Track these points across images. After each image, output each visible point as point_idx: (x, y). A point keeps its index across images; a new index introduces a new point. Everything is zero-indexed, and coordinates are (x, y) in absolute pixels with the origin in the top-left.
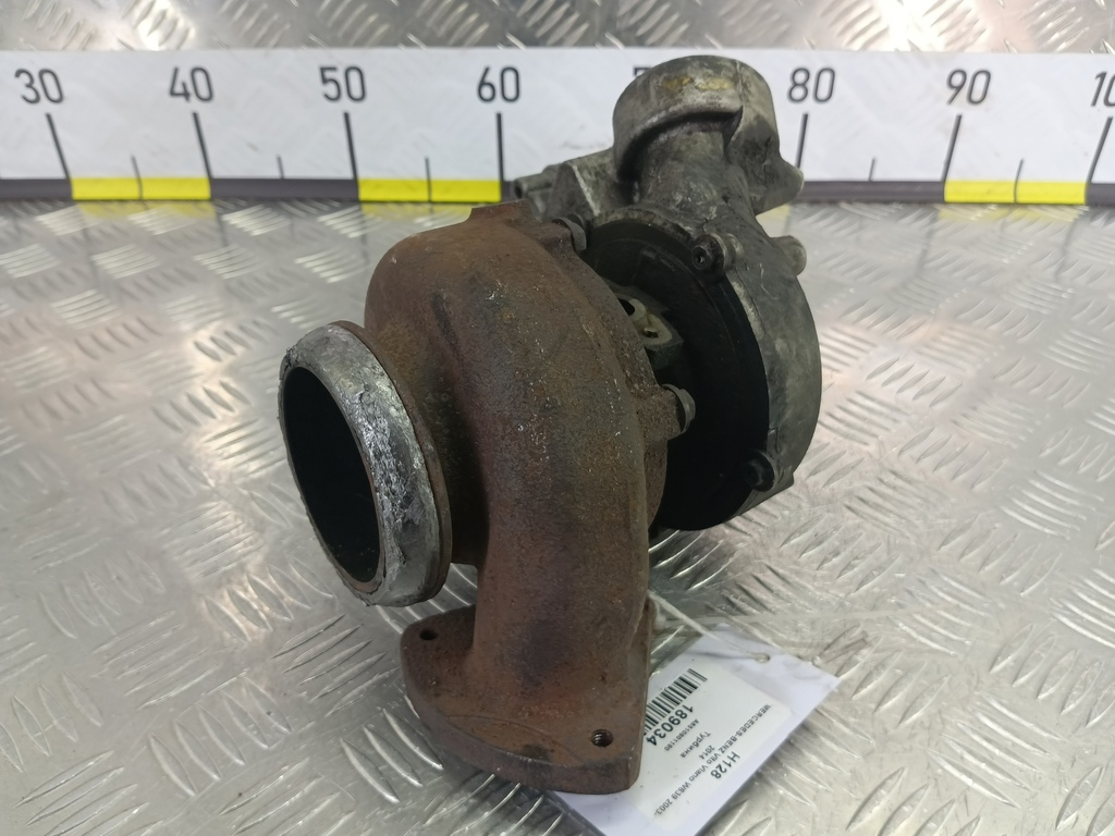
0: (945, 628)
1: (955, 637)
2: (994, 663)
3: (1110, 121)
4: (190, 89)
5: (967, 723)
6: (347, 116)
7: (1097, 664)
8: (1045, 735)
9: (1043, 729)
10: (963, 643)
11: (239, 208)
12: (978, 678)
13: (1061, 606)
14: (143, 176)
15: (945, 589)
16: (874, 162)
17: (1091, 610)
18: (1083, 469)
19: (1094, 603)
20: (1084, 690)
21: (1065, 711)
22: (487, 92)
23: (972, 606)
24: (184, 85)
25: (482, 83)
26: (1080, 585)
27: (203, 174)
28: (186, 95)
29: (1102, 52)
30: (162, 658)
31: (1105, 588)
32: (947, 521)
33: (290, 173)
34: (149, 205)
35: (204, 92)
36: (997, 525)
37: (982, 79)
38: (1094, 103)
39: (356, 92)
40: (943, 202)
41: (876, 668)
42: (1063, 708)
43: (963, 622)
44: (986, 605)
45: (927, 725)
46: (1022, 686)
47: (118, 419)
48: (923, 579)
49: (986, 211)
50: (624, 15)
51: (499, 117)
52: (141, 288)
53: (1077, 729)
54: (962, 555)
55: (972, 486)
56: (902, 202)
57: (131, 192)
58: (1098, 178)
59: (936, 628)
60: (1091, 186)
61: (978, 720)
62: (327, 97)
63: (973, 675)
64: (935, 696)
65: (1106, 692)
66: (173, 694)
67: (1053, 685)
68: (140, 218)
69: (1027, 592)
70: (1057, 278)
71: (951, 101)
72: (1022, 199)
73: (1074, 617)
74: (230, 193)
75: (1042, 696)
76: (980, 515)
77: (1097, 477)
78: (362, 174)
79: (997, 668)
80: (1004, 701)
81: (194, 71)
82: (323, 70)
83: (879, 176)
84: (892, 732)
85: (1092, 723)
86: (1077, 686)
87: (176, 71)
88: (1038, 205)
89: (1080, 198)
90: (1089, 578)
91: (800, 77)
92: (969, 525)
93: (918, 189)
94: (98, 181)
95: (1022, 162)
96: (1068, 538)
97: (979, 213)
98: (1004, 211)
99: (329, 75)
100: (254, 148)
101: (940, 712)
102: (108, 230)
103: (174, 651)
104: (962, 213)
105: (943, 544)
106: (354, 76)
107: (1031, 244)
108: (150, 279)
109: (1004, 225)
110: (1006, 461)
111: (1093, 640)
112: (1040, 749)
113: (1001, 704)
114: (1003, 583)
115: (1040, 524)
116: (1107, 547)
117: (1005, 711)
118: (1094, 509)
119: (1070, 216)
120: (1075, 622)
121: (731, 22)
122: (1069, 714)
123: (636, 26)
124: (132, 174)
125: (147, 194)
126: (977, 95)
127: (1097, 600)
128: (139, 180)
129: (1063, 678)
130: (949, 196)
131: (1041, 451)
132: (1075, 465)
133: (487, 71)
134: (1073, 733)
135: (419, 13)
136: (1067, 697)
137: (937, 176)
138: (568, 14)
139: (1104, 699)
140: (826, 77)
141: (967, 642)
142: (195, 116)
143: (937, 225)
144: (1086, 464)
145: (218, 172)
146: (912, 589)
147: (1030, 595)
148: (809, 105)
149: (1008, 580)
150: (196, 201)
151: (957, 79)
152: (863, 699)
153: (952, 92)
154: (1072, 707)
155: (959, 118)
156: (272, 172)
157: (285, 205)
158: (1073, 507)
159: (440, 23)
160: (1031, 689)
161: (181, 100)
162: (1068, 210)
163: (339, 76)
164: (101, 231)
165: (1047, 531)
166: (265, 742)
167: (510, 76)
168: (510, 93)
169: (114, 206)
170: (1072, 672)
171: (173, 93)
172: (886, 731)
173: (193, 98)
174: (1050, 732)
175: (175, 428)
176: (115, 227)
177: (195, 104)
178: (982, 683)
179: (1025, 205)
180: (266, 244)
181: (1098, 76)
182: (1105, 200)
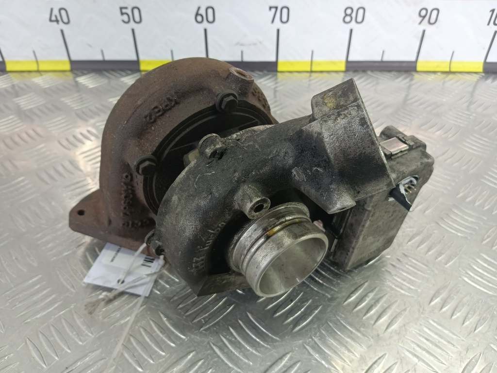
0: (409, 283)
1: (413, 287)
2: (431, 301)
3: (496, 33)
4: (59, 18)
5: (418, 332)
6: (133, 31)
7: (480, 301)
8: (454, 337)
9: (454, 334)
10: (417, 290)
11: (83, 74)
12: (424, 308)
13: (464, 272)
14: (38, 59)
15: (409, 263)
16: (383, 52)
17: (478, 274)
18: (477, 204)
19: (480, 271)
20: (474, 314)
21: (464, 325)
22: (199, 19)
23: (422, 272)
24: (56, 16)
25: (197, 14)
26: (474, 261)
27: (66, 59)
28: (57, 21)
30: (35, 298)
31: (485, 263)
32: (411, 229)
33: (107, 58)
34: (42, 73)
35: (65, 20)
36: (435, 231)
37: (435, 13)
38: (488, 24)
39: (137, 19)
40: (416, 71)
41: (375, 303)
42: (463, 323)
43: (417, 280)
44: (428, 272)
45: (398, 332)
46: (444, 312)
47: (20, 179)
48: (399, 258)
49: (436, 76)
51: (205, 30)
52: (35, 114)
53: (470, 334)
54: (418, 246)
55: (424, 212)
56: (396, 71)
57: (34, 67)
58: (489, 60)
59: (404, 283)
60: (485, 63)
61: (423, 329)
62: (123, 21)
63: (421, 307)
64: (403, 317)
65: (484, 315)
66: (38, 316)
67: (459, 312)
68: (38, 80)
69: (448, 265)
70: (468, 109)
71: (420, 23)
72: (453, 70)
73: (470, 277)
74: (79, 67)
75: (454, 317)
76: (427, 226)
77: (484, 208)
78: (141, 58)
79: (433, 303)
80: (436, 320)
81: (60, 10)
82: (121, 8)
83: (386, 59)
84: (381, 335)
85: (477, 331)
86: (471, 312)
87: (52, 10)
88: (460, 73)
89: (481, 70)
90: (478, 258)
91: (349, 11)
92: (422, 231)
93: (404, 65)
94: (18, 62)
95: (453, 52)
96: (469, 238)
97: (433, 76)
98: (444, 76)
99: (124, 11)
100: (90, 46)
101: (404, 325)
102: (22, 86)
103: (40, 295)
104: (425, 76)
105: (409, 241)
106: (136, 12)
107: (456, 92)
108: (40, 110)
109: (444, 83)
110: (441, 200)
112: (452, 344)
113: (434, 321)
114: (437, 260)
115: (456, 231)
116: (487, 243)
117: (435, 325)
118: (482, 224)
119: (475, 78)
120: (471, 280)
122: (466, 326)
124: (33, 59)
125: (41, 68)
126: (432, 21)
127: (481, 269)
128: (37, 62)
129: (464, 308)
130: (419, 68)
131: (458, 195)
132: (474, 201)
133: (199, 8)
134: (468, 336)
136: (465, 318)
137: (413, 59)
139: (483, 319)
140: (361, 11)
141: (419, 290)
142: (62, 31)
143: (413, 82)
144: (479, 201)
145: (74, 57)
146: (394, 263)
147: (450, 266)
148: (353, 24)
149: (439, 259)
150: (64, 71)
151: (423, 13)
152: (368, 319)
153: (421, 19)
154: (468, 322)
155: (424, 31)
156: (99, 57)
157: (105, 73)
158: (472, 222)
160: (449, 314)
161: (55, 23)
162: (475, 75)
163: (129, 11)
164: (19, 87)
165: (459, 234)
166: (81, 341)
167: (210, 11)
168: (211, 18)
169: (25, 74)
170: (468, 305)
171: (51, 20)
172: (378, 335)
173: (61, 22)
174: (457, 336)
175: (47, 183)
176: (25, 85)
177: (61, 26)
178: (425, 311)
179: (454, 73)
180: (95, 92)
181: (490, 11)
182: (493, 70)
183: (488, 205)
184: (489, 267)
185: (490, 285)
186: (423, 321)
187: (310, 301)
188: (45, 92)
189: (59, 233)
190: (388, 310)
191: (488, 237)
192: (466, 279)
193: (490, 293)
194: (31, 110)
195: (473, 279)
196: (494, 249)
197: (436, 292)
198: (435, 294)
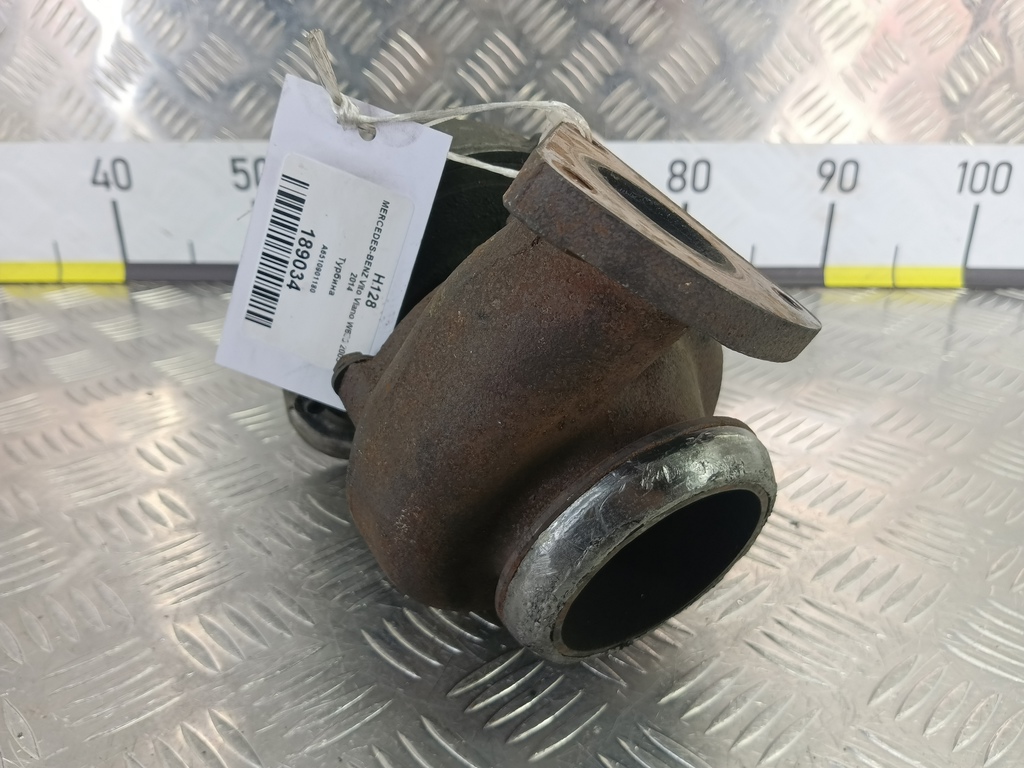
2: (873, 695)
3: (977, 208)
4: (111, 178)
7: (993, 696)
10: (837, 674)
12: (855, 711)
13: (949, 635)
14: (63, 261)
16: (753, 247)
18: (969, 506)
19: (987, 633)
20: (980, 724)
21: (957, 748)
24: (105, 175)
26: (971, 615)
27: (117, 259)
28: (106, 184)
29: (960, 143)
31: (998, 618)
32: (822, 553)
33: (200, 258)
34: (67, 287)
35: (123, 181)
36: (877, 557)
37: (851, 169)
38: (961, 189)
40: (823, 286)
41: (735, 700)
42: (955, 744)
43: (837, 653)
45: (792, 762)
46: (907, 720)
48: (794, 608)
52: (34, 348)
54: (839, 586)
57: (52, 276)
58: (972, 264)
59: (806, 657)
60: (966, 270)
62: (238, 186)
63: (849, 709)
64: (803, 731)
65: (1005, 726)
67: (942, 719)
68: (56, 296)
69: (911, 622)
71: (824, 188)
72: (901, 282)
73: (965, 648)
74: (141, 275)
75: (929, 731)
76: (858, 548)
77: (985, 512)
79: (877, 701)
80: (886, 737)
81: (115, 162)
82: (234, 161)
83: (759, 262)
85: (991, 761)
86: (971, 721)
87: (98, 163)
88: (915, 289)
89: (957, 280)
90: (981, 608)
91: (678, 169)
92: (846, 557)
93: (798, 273)
94: (21, 265)
95: (897, 249)
96: (955, 568)
97: (859, 294)
98: (883, 294)
99: (239, 165)
100: (167, 233)
101: (808, 748)
102: (21, 304)
104: (843, 295)
105: (818, 575)
108: (44, 341)
109: (887, 303)
111: (987, 671)
113: (882, 740)
114: (884, 613)
115: (924, 556)
116: (999, 578)
117: (885, 747)
118: (982, 542)
119: (948, 298)
120: (966, 653)
121: (611, 117)
122: (963, 751)
125: (65, 278)
126: (848, 183)
127: (990, 630)
128: (59, 265)
129: (954, 712)
130: (829, 280)
131: (923, 489)
136: (960, 732)
137: (816, 263)
139: (1004, 734)
140: (702, 169)
141: (842, 673)
142: (115, 205)
143: (820, 301)
144: (972, 501)
145: (135, 257)
146: (783, 619)
147: (915, 625)
148: (689, 194)
149: (890, 610)
150: (110, 284)
151: (828, 169)
152: (719, 733)
153: (824, 181)
154: (966, 743)
155: (832, 207)
156: (185, 259)
158: (959, 540)
160: (917, 723)
161: (101, 189)
162: (945, 293)
163: (249, 166)
164: (14, 306)
165: (931, 562)
169: (35, 289)
170: (965, 704)
171: (95, 182)
173: (113, 186)
176: (26, 302)
177: (114, 193)
178: (860, 717)
179: (904, 289)
180: (168, 315)
181: (960, 165)
182: (983, 284)
183: (993, 508)
184: (1008, 627)
185: (1014, 662)
186: (854, 739)
187: (579, 694)
188: (68, 314)
190: (767, 714)
191: (1000, 567)
192: (955, 650)
193: (1016, 679)
194: (27, 343)
195: (971, 651)
196: (1015, 590)
197: (885, 677)
198: (882, 681)
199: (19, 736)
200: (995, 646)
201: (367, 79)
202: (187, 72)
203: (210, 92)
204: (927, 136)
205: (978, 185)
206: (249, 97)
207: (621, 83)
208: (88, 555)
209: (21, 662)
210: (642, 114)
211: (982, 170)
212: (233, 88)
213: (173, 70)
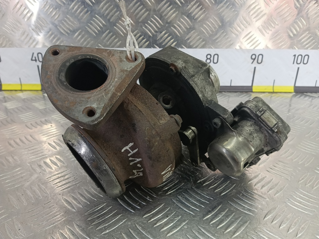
0: (248, 206)
1: (252, 209)
2: (265, 217)
3: (298, 68)
4: (37, 59)
7: (299, 217)
10: (255, 211)
12: (260, 221)
13: (287, 199)
14: (22, 83)
16: (231, 80)
17: (297, 201)
20: (295, 225)
21: (289, 232)
24: (35, 57)
26: (294, 193)
27: (39, 83)
28: (36, 60)
29: (294, 49)
31: (301, 194)
32: (251, 175)
34: (23, 91)
35: (41, 59)
36: (267, 176)
37: (261, 57)
38: (293, 63)
40: (252, 92)
41: (225, 218)
43: (255, 204)
45: (242, 236)
46: (274, 224)
49: (265, 94)
50: (159, 39)
54: (255, 185)
56: (240, 92)
57: (19, 88)
58: (297, 85)
59: (246, 206)
60: (295, 87)
63: (258, 221)
64: (244, 227)
65: (302, 226)
67: (285, 224)
68: (20, 94)
69: (276, 195)
71: (252, 63)
72: (275, 91)
73: (292, 203)
75: (281, 228)
76: (261, 173)
77: (298, 163)
79: (266, 219)
80: (268, 229)
81: (38, 53)
83: (233, 85)
85: (298, 236)
86: (293, 224)
87: (33, 53)
88: (280, 92)
89: (293, 91)
90: (297, 191)
91: (209, 57)
92: (258, 176)
93: (245, 88)
94: (9, 85)
95: (274, 80)
96: (289, 179)
97: (263, 95)
98: (270, 94)
101: (246, 232)
102: (10, 97)
104: (258, 94)
105: (249, 181)
107: (278, 102)
108: (17, 109)
109: (271, 97)
111: (298, 210)
113: (267, 230)
114: (268, 193)
116: (302, 182)
117: (268, 232)
118: (298, 171)
120: (292, 205)
121: (189, 41)
122: (290, 233)
123: (162, 43)
124: (20, 83)
125: (23, 89)
126: (260, 61)
127: (299, 198)
128: (21, 85)
129: (288, 222)
130: (254, 91)
131: (281, 155)
132: (291, 159)
135: (102, 38)
136: (290, 228)
137: (250, 85)
138: (143, 39)
139: (302, 228)
140: (216, 56)
142: (38, 66)
144: (295, 159)
147: (278, 196)
148: (212, 64)
149: (270, 192)
150: (37, 91)
151: (254, 57)
153: (253, 60)
154: (291, 231)
155: (255, 68)
159: (107, 41)
160: (278, 225)
161: (35, 61)
162: (289, 94)
164: (7, 98)
165: (283, 178)
169: (14, 92)
171: (32, 60)
173: (38, 61)
175: (13, 147)
176: (12, 97)
177: (38, 63)
178: (261, 223)
179: (276, 93)
181: (294, 56)
182: (300, 91)
183: (301, 161)
184: (304, 197)
185: (306, 207)
187: (180, 217)
188: (24, 100)
189: (15, 174)
190: (234, 223)
191: (302, 179)
192: (289, 204)
193: (306, 212)
194: (13, 109)
196: (307, 186)
197: (268, 212)
198: (268, 213)
199: (19, 230)
200: (300, 203)
201: (115, 29)
202: (60, 27)
203: (67, 33)
204: (284, 47)
205: (299, 62)
206: (79, 34)
207: (192, 31)
208: (36, 176)
209: (18, 208)
210: (198, 40)
211: (300, 57)
212: (74, 32)
213: (56, 26)
